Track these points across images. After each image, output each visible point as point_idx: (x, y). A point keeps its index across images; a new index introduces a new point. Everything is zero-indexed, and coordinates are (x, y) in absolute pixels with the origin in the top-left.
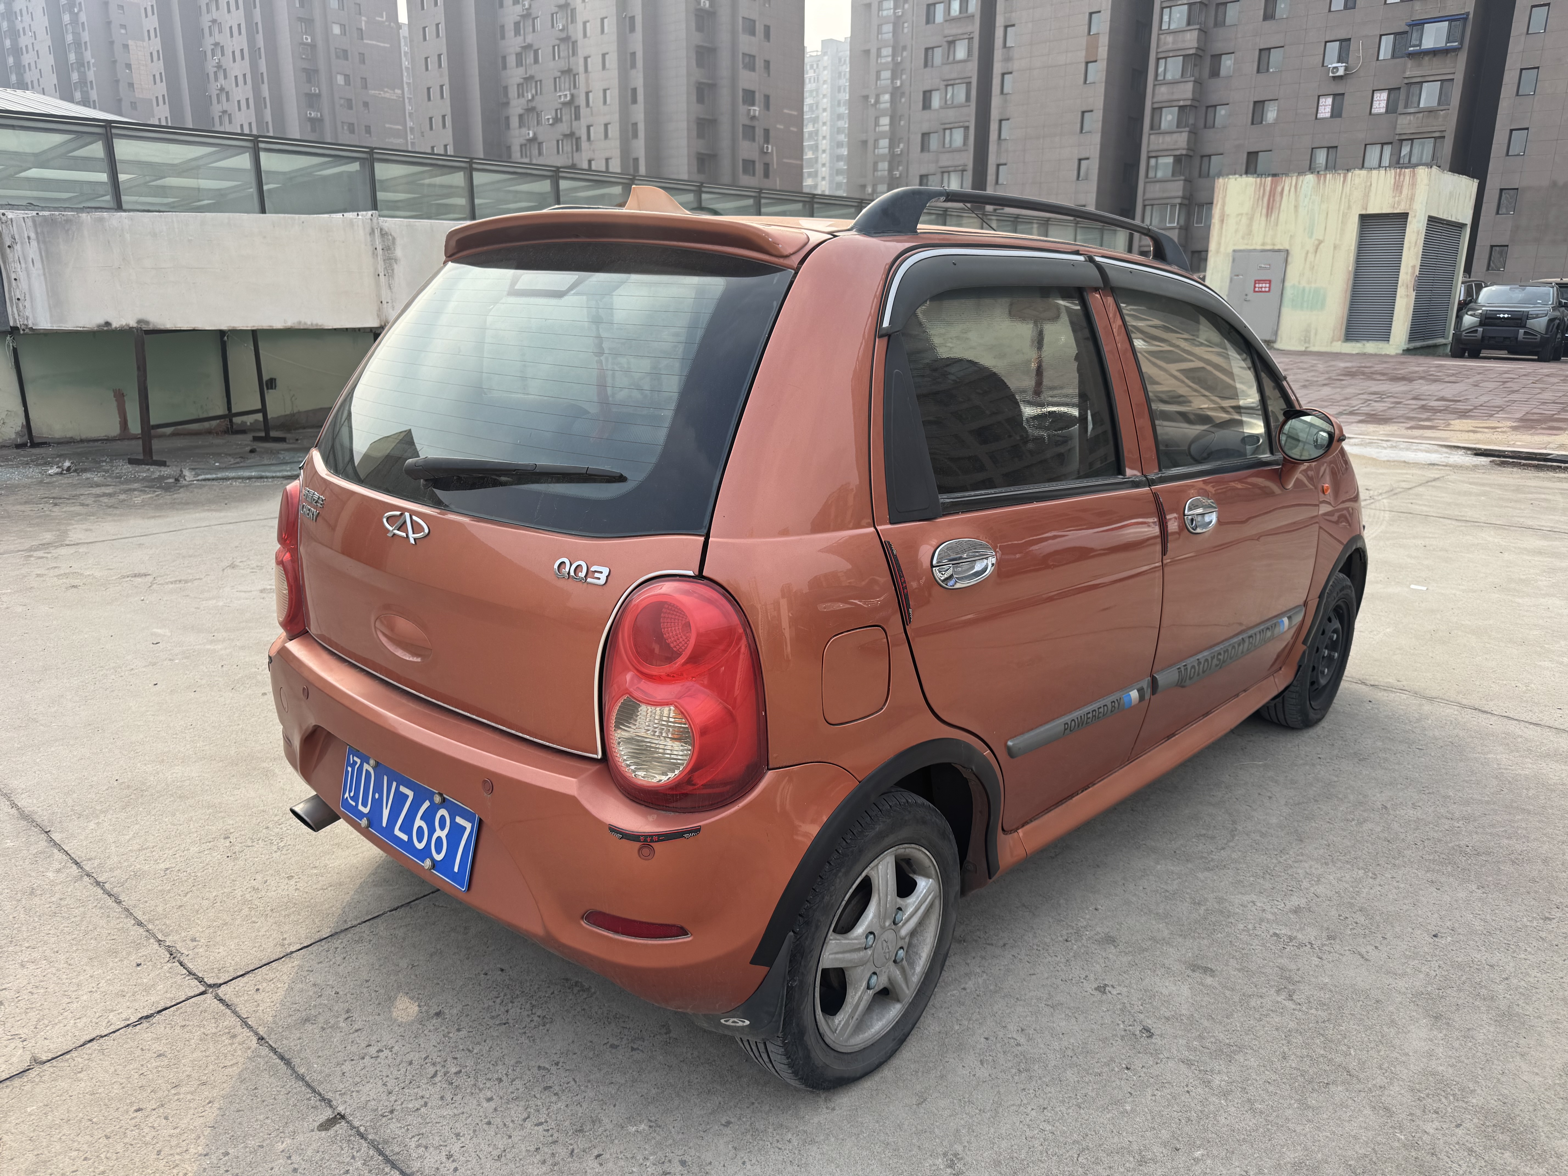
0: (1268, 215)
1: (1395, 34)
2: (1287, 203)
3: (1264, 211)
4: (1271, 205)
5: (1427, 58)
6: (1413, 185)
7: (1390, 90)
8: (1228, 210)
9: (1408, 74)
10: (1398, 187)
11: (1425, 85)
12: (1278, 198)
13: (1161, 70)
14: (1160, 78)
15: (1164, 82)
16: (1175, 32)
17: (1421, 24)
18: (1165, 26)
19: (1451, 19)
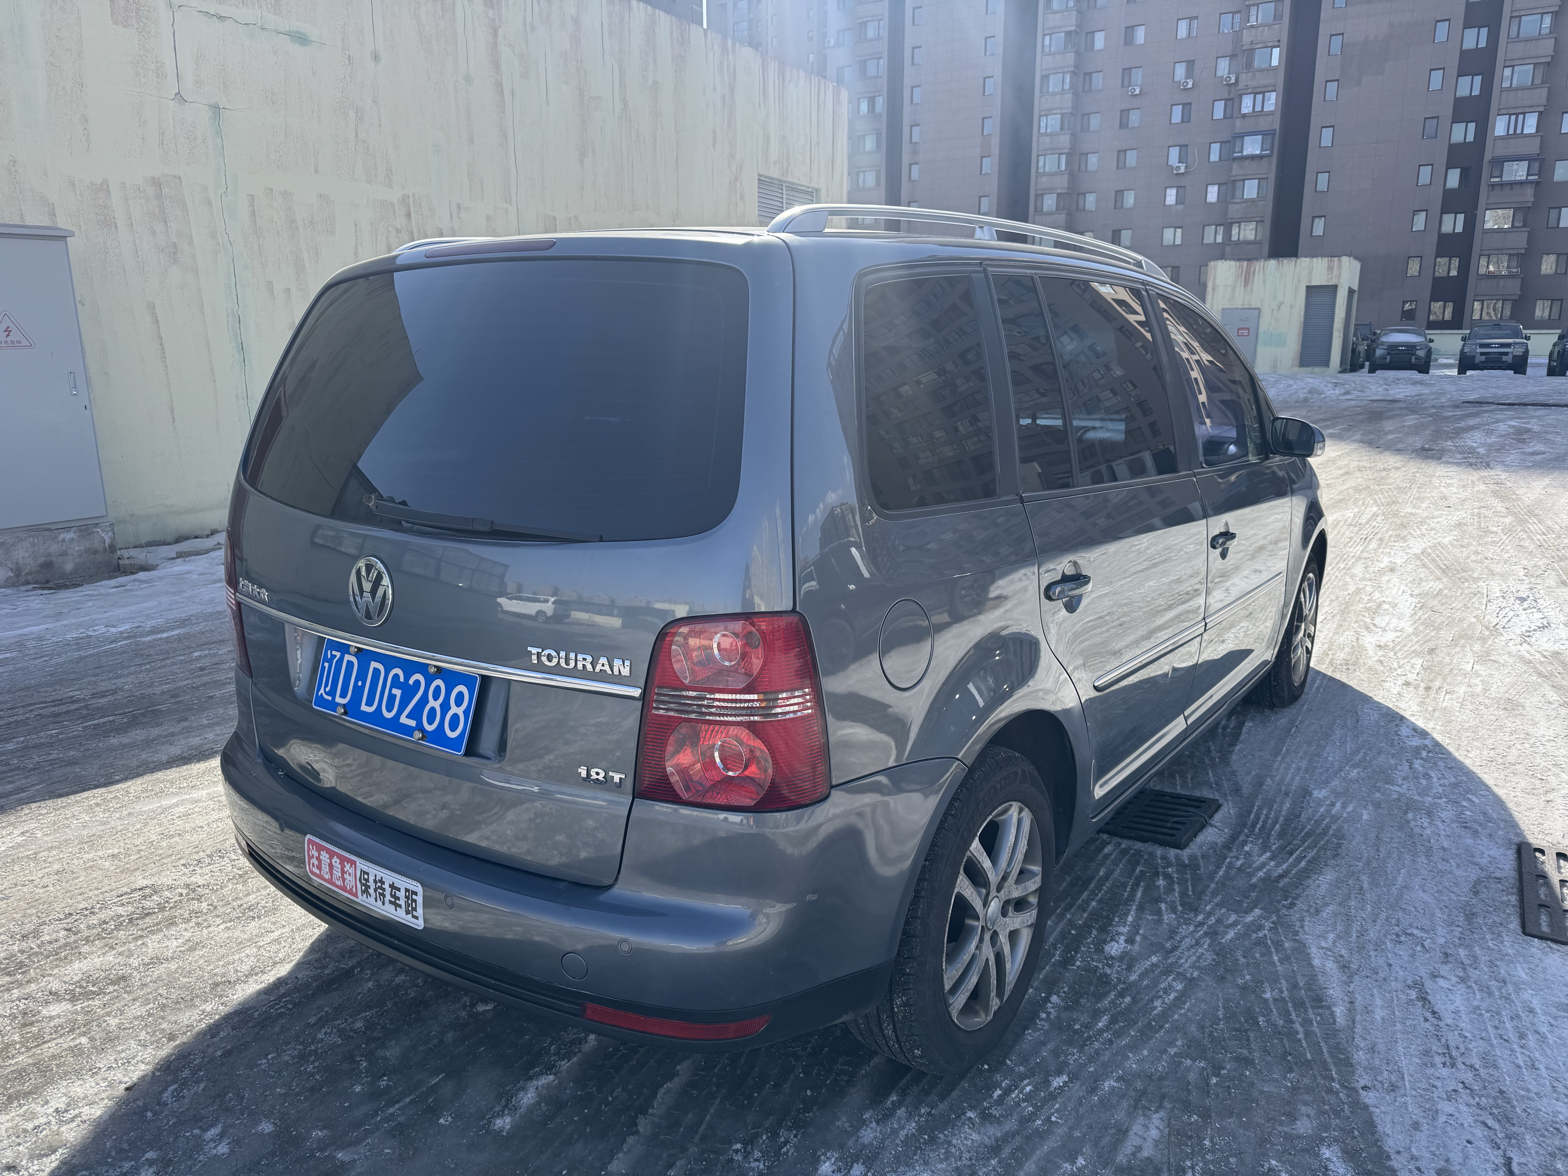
0: (1245, 286)
1: (1222, 143)
2: (1258, 279)
3: (1243, 284)
4: (1247, 280)
5: (1247, 162)
6: (1340, 267)
7: (1220, 185)
8: (1218, 282)
9: (1234, 173)
10: (1330, 269)
11: (1247, 182)
12: (1251, 275)
13: (1041, 164)
14: (1041, 170)
15: (1044, 174)
16: (1051, 135)
17: (1241, 136)
18: (1043, 131)
19: (1263, 133)
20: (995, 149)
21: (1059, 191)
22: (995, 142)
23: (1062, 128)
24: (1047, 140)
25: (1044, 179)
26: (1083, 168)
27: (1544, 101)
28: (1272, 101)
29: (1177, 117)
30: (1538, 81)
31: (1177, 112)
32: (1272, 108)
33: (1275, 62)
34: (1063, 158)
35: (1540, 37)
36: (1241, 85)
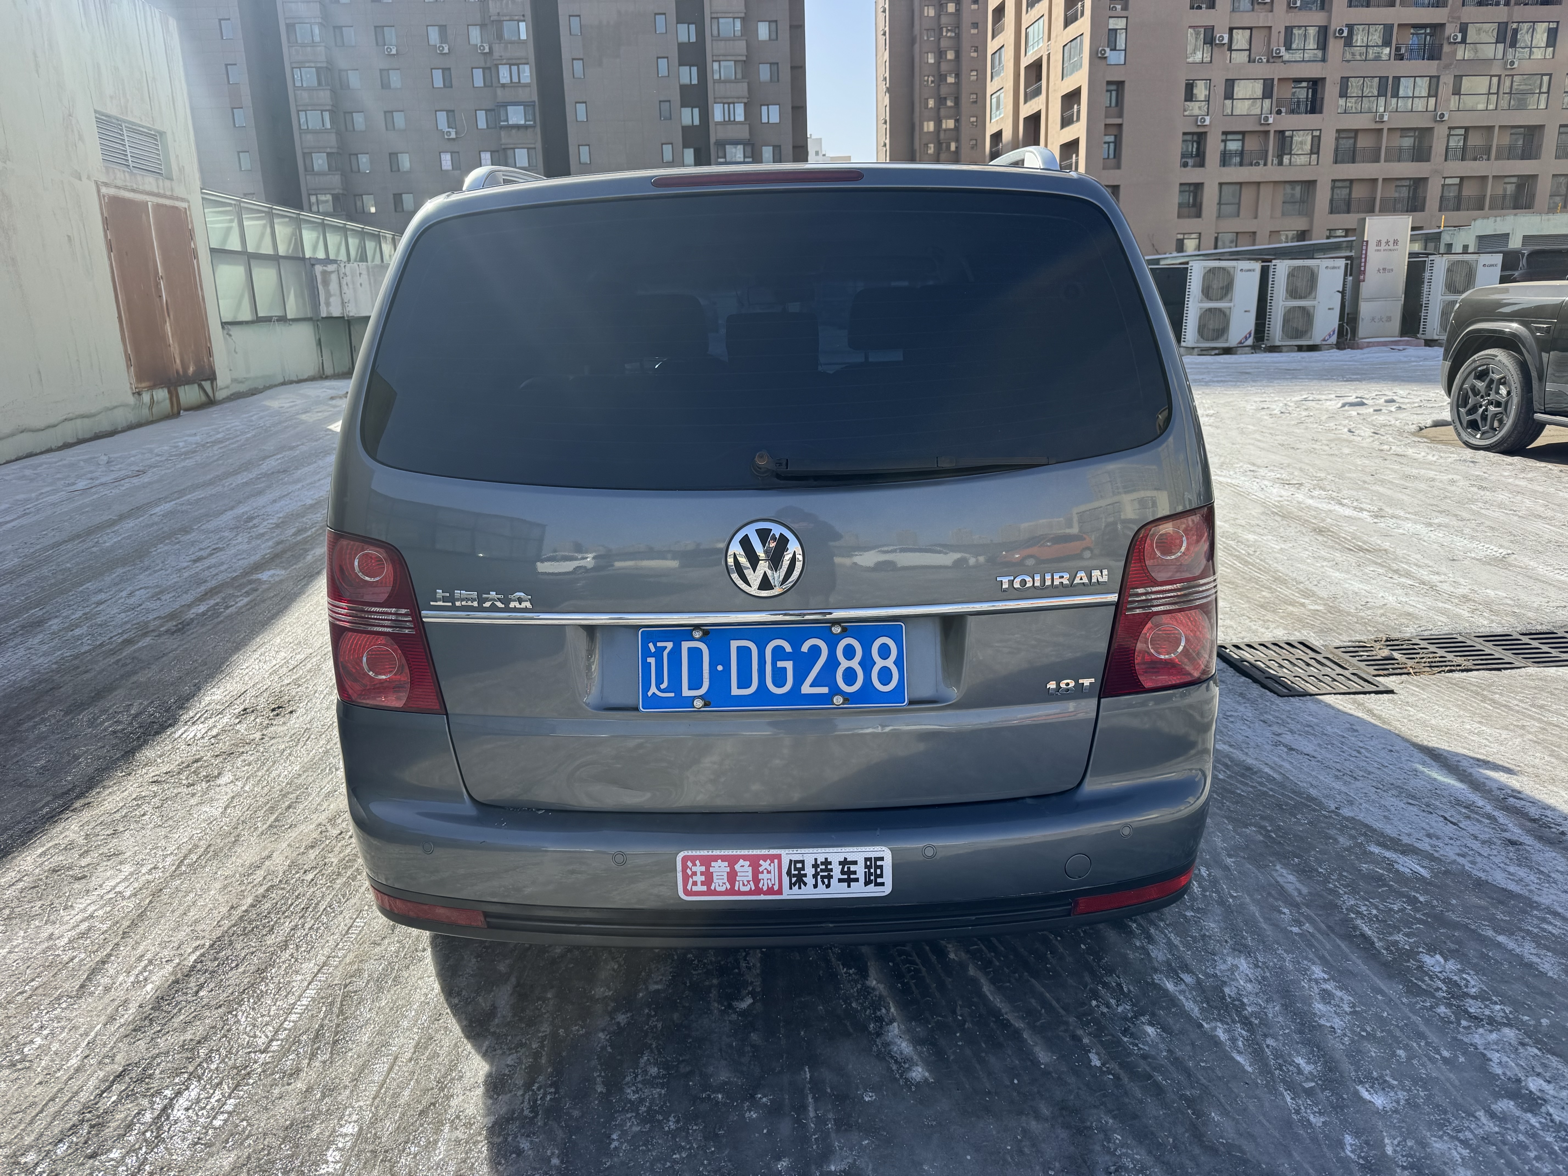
1: (486, 110)
5: (514, 131)
7: (492, 152)
9: (503, 141)
11: (516, 150)
13: (303, 120)
14: (304, 127)
15: (308, 131)
16: (309, 89)
17: (505, 105)
18: (298, 84)
19: (525, 104)
20: (247, 100)
21: (328, 150)
22: (246, 91)
23: (319, 84)
24: (305, 95)
25: (309, 137)
26: (350, 127)
27: (746, 94)
28: (527, 74)
29: (439, 82)
30: (739, 76)
31: (438, 75)
32: (528, 81)
33: (523, 36)
34: (327, 115)
35: (734, 39)
36: (496, 55)
